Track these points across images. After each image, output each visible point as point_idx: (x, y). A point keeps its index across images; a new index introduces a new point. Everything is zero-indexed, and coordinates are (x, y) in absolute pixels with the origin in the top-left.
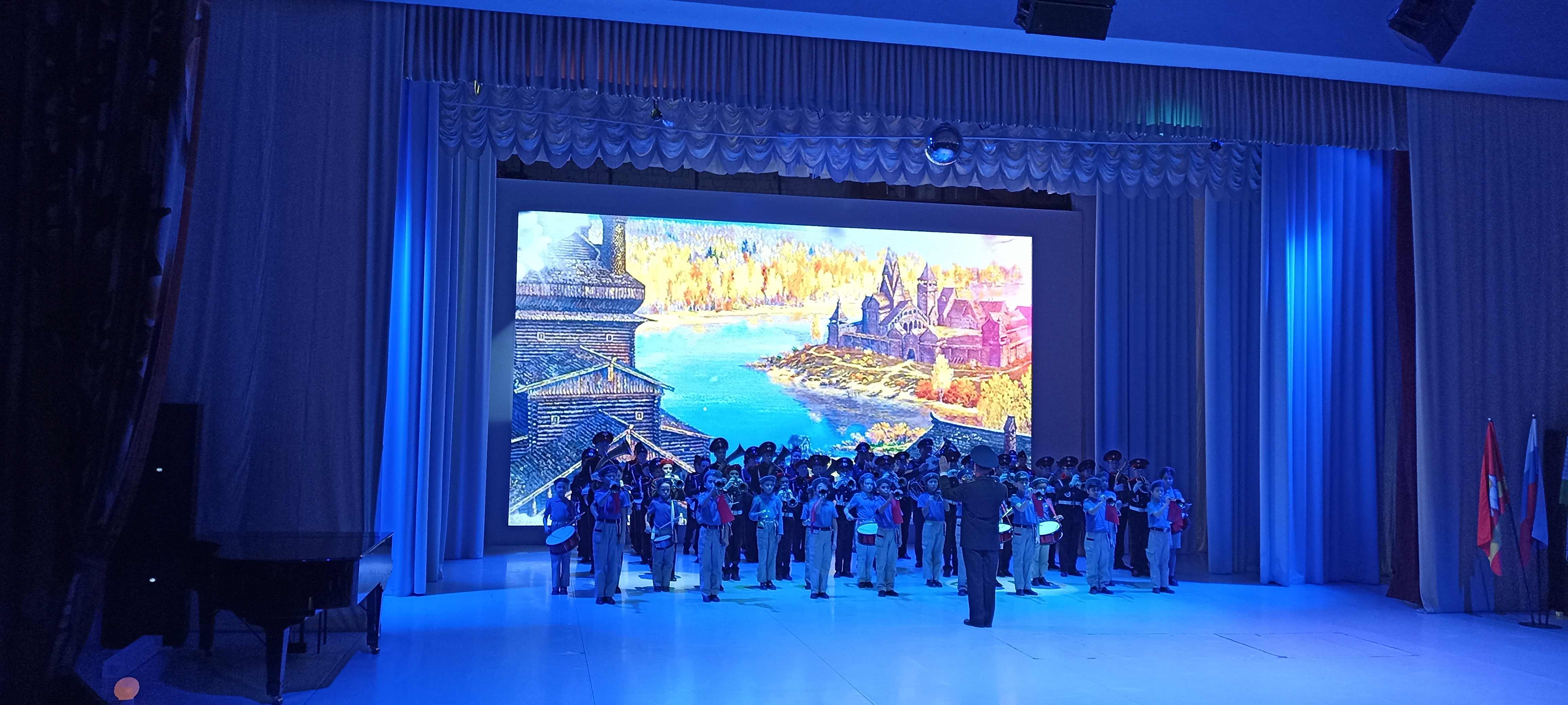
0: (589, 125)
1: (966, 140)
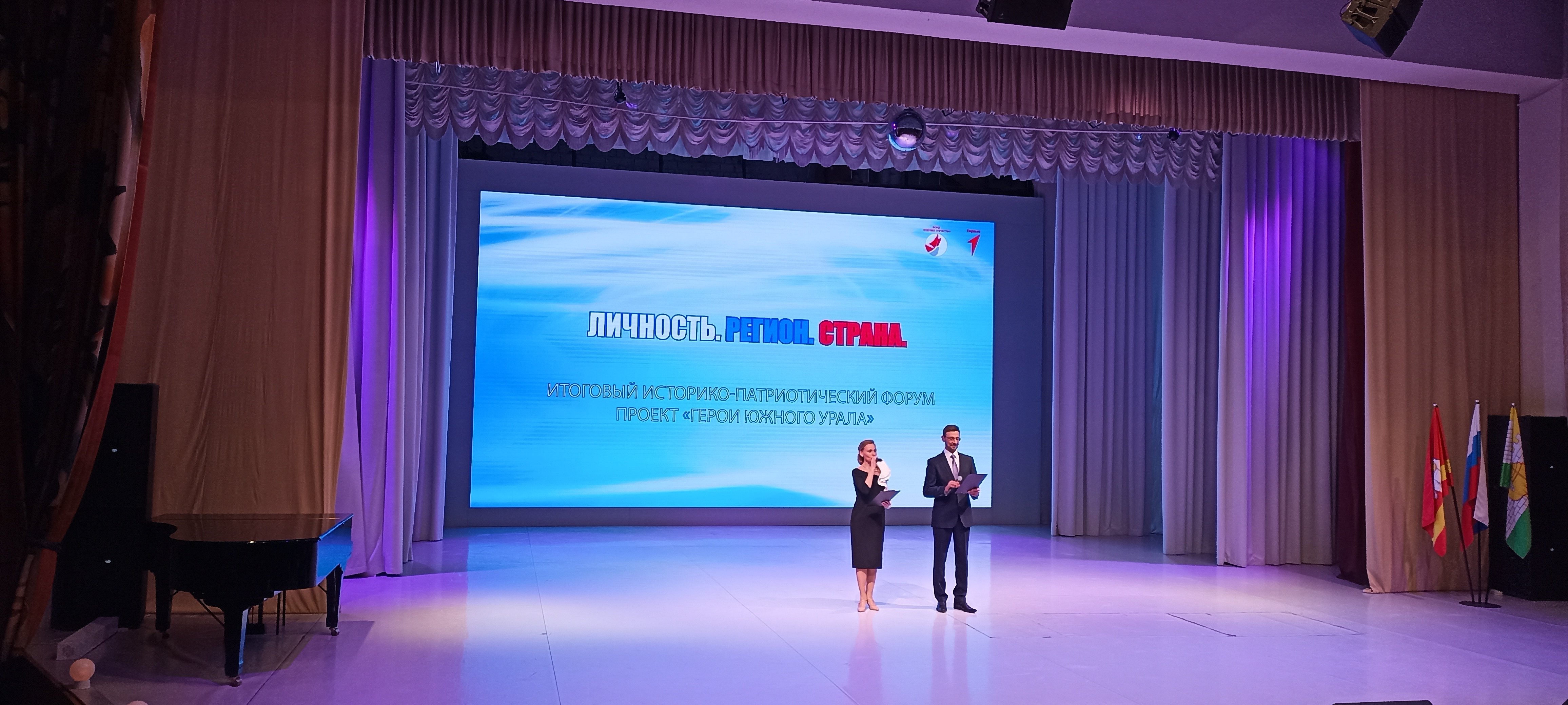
0: (553, 106)
1: (930, 126)
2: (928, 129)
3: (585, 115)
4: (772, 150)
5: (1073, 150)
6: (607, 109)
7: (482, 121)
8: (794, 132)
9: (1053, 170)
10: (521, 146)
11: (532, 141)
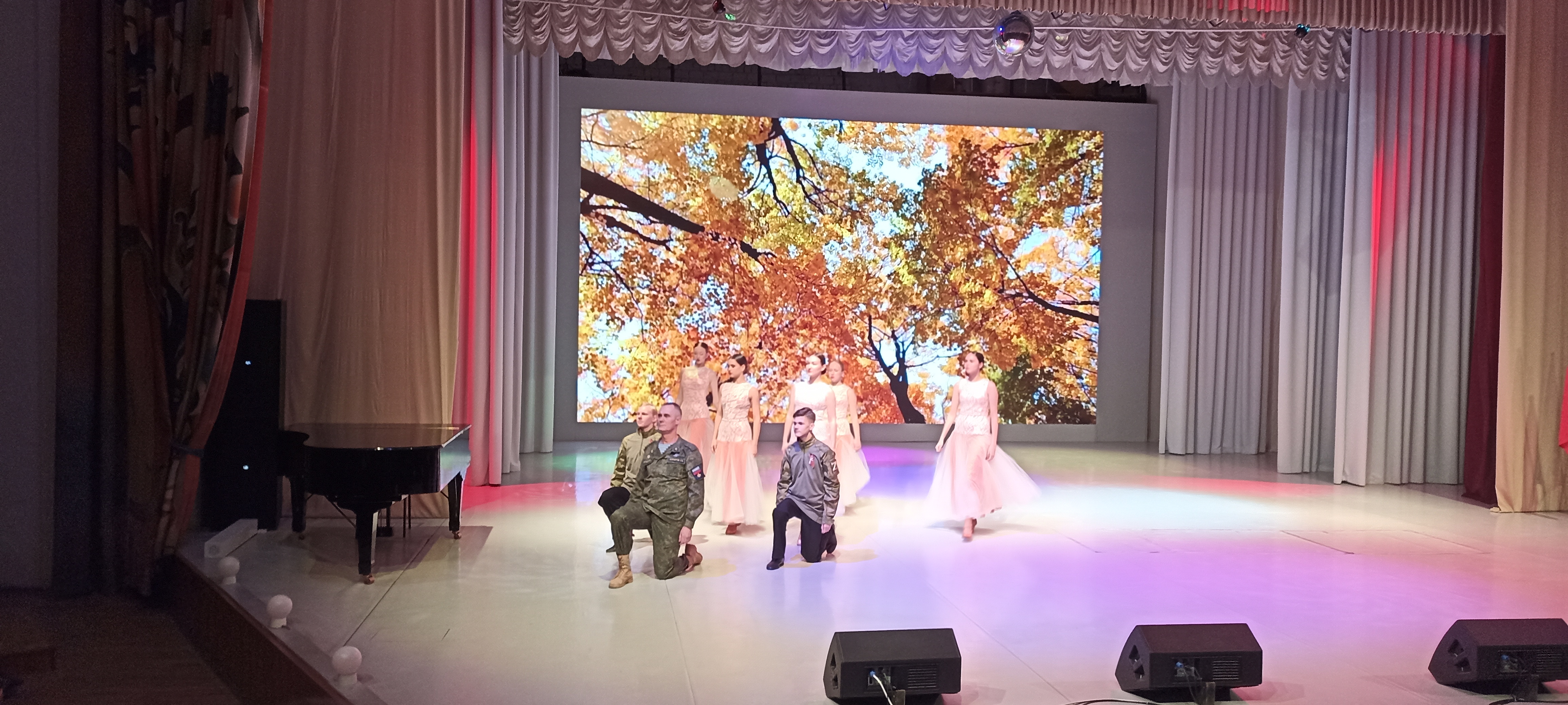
1: (1038, 30)
2: (1037, 34)
3: (683, 29)
4: (873, 59)
5: (1191, 51)
6: (706, 22)
7: (583, 37)
8: (897, 39)
9: (1170, 72)
10: (621, 61)
11: (631, 57)
